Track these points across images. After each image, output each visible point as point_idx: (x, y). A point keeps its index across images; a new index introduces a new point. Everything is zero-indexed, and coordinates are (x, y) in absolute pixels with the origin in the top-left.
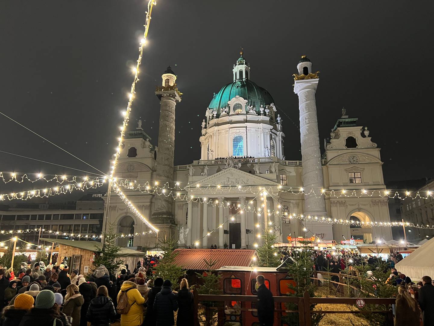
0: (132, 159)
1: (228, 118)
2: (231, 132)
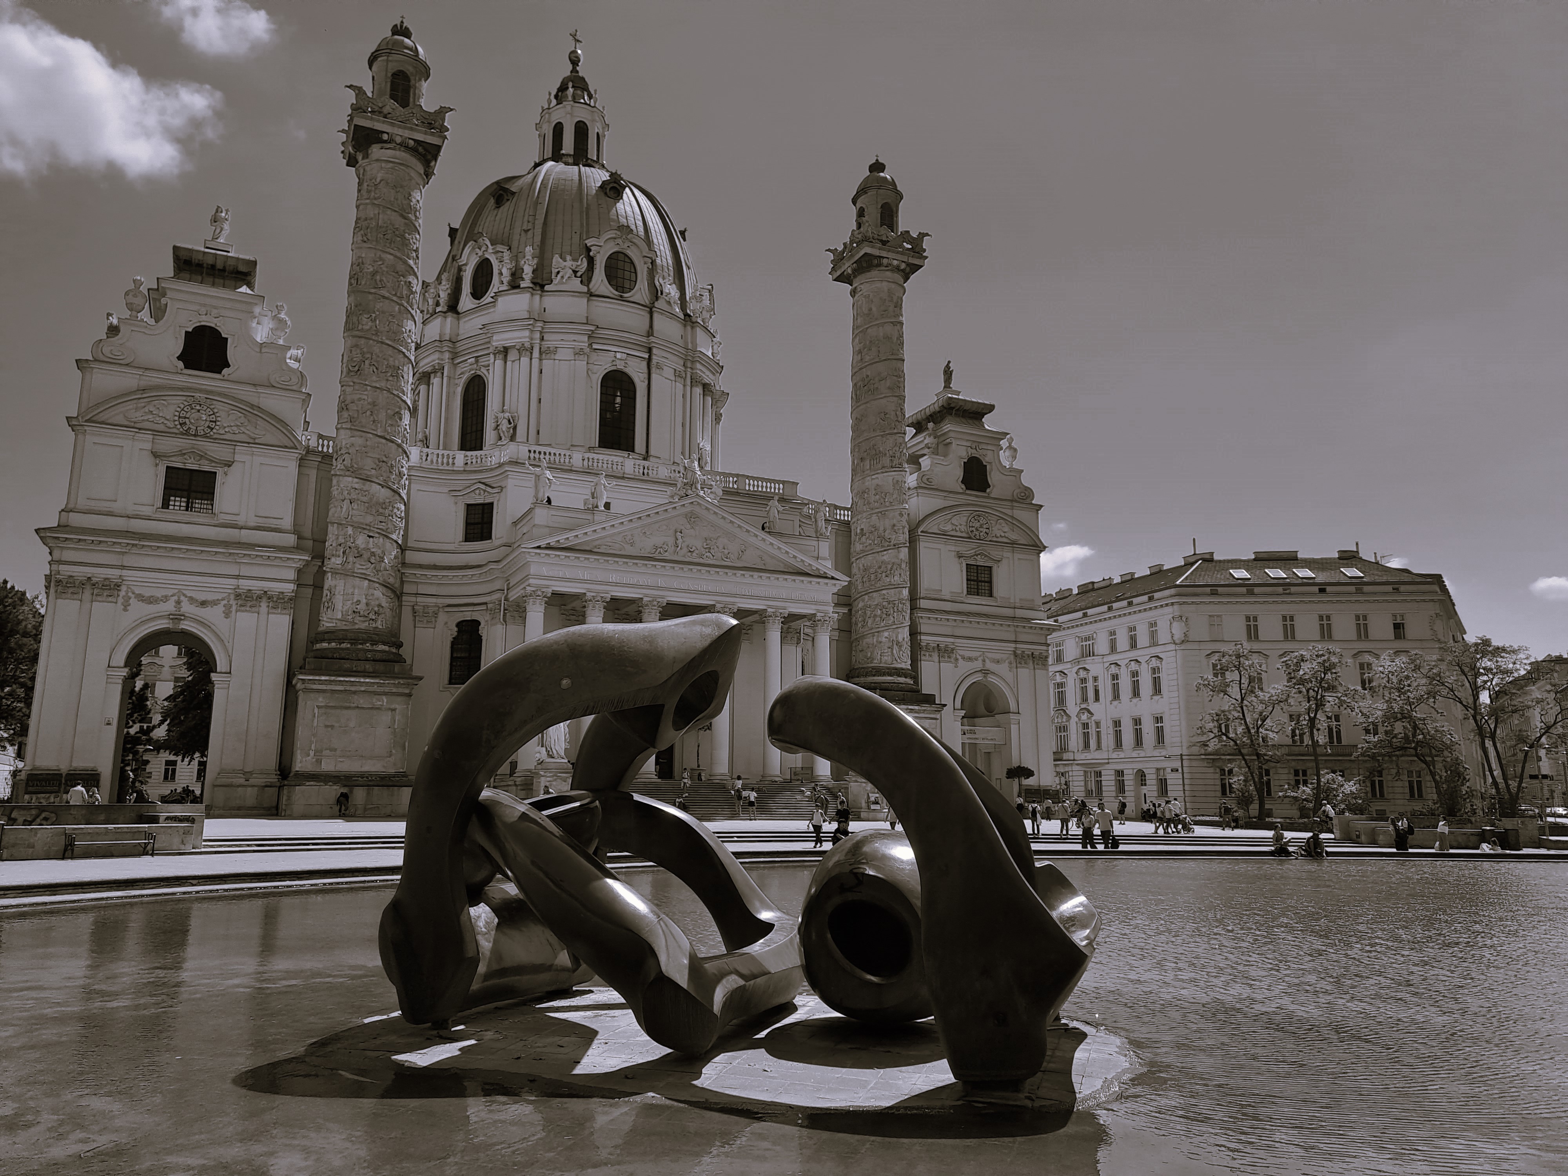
0: (205, 381)
1: (586, 300)
2: (594, 356)
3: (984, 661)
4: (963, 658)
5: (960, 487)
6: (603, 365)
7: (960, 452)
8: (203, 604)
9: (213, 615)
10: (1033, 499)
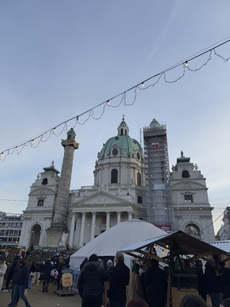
0: (44, 186)
1: (109, 159)
2: (110, 168)
3: (191, 219)
4: (185, 218)
5: (182, 178)
6: (112, 168)
7: (180, 170)
8: (40, 220)
9: (41, 221)
10: (203, 177)
